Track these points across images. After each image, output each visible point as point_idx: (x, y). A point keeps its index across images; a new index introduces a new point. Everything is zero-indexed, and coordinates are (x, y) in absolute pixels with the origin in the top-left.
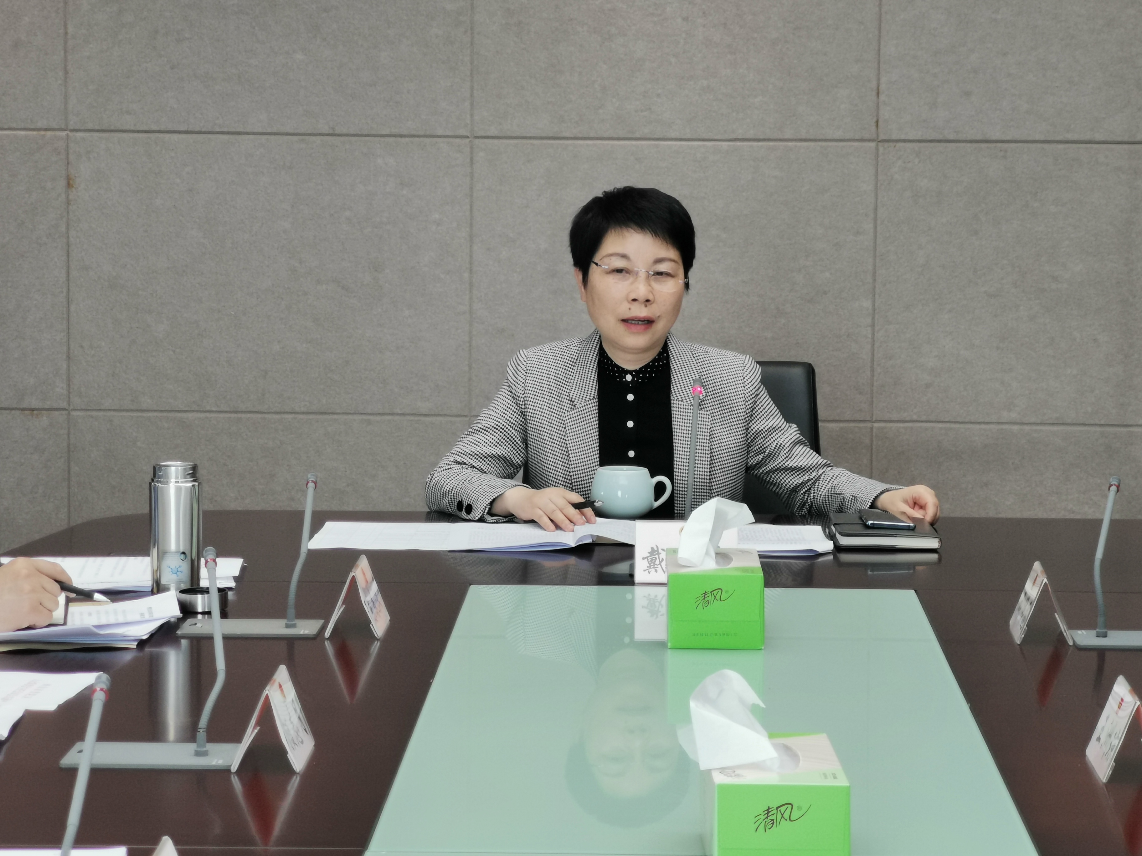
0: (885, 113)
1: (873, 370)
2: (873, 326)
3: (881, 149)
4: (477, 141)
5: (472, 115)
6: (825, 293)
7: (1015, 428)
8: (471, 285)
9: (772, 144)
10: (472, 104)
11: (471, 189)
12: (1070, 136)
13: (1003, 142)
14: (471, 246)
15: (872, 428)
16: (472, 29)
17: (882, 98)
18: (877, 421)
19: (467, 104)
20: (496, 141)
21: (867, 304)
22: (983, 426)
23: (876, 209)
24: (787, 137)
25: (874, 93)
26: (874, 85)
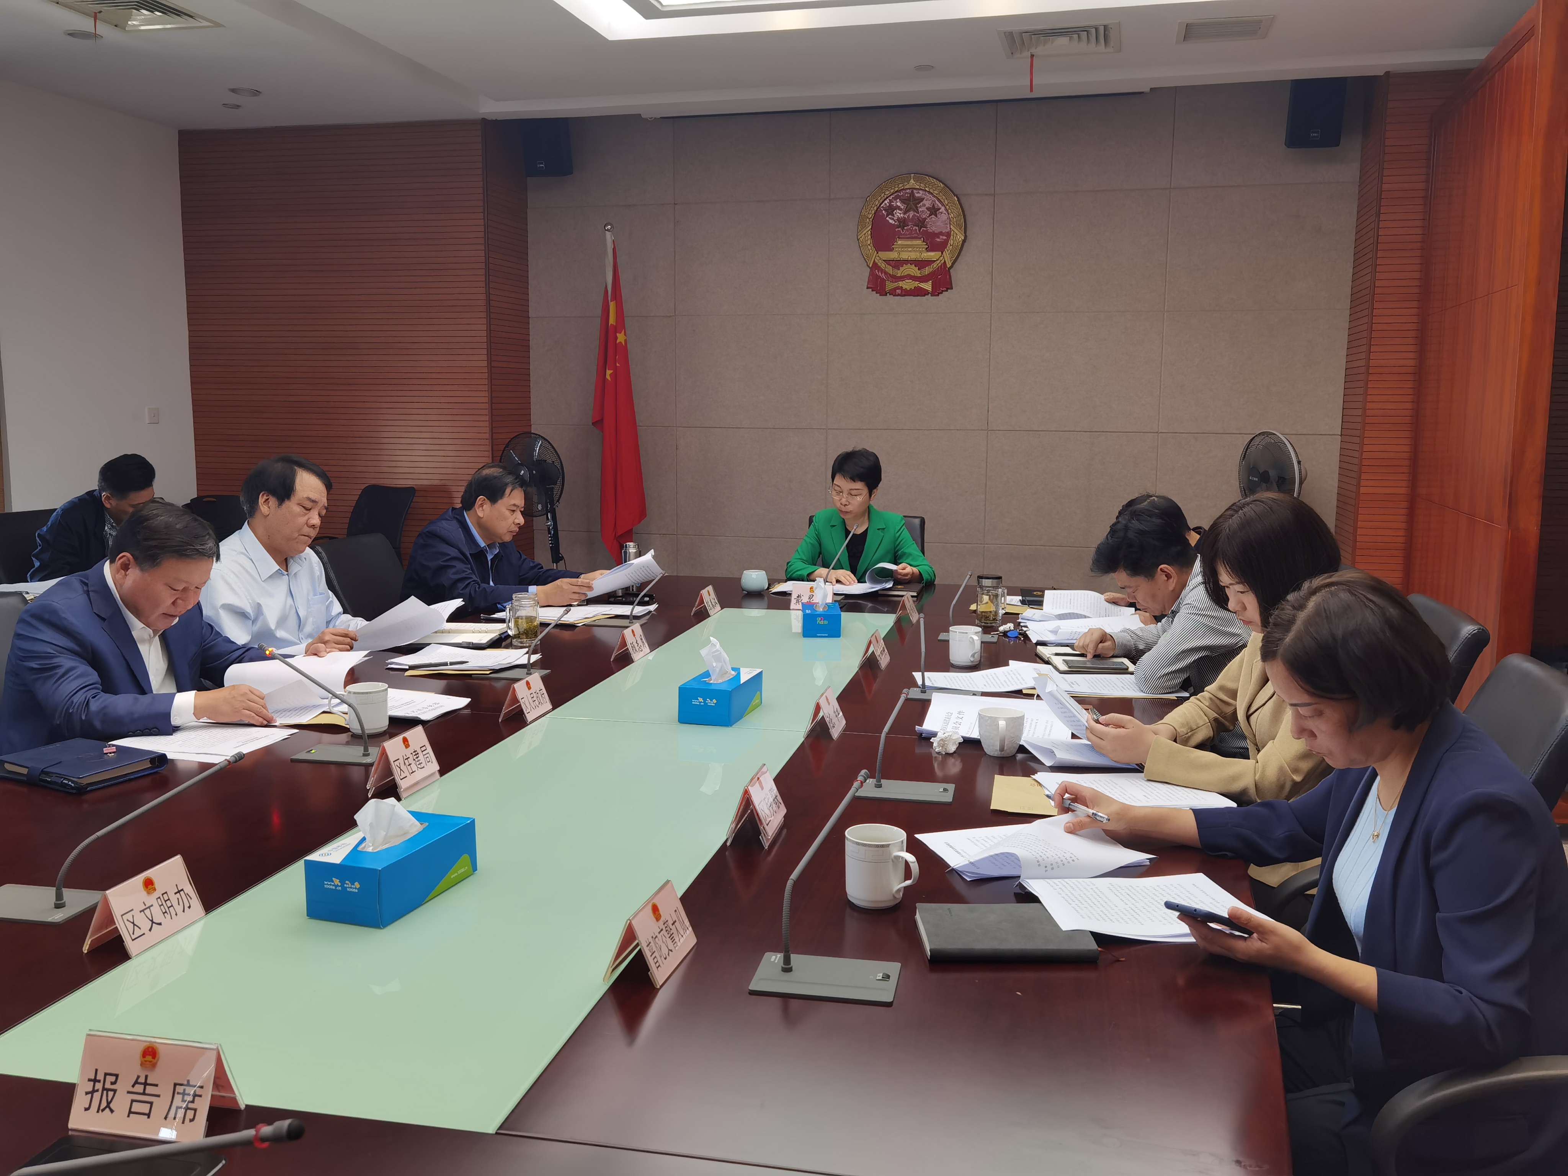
0: (991, 419)
1: (985, 524)
2: (985, 505)
3: (989, 434)
4: (829, 431)
5: (827, 420)
6: (967, 492)
7: (1042, 547)
10: (827, 416)
12: (1066, 429)
13: (1038, 431)
15: (984, 547)
16: (828, 386)
17: (990, 413)
18: (986, 544)
19: (825, 416)
22: (1029, 546)
23: (987, 458)
24: (952, 428)
25: (987, 411)
26: (986, 408)
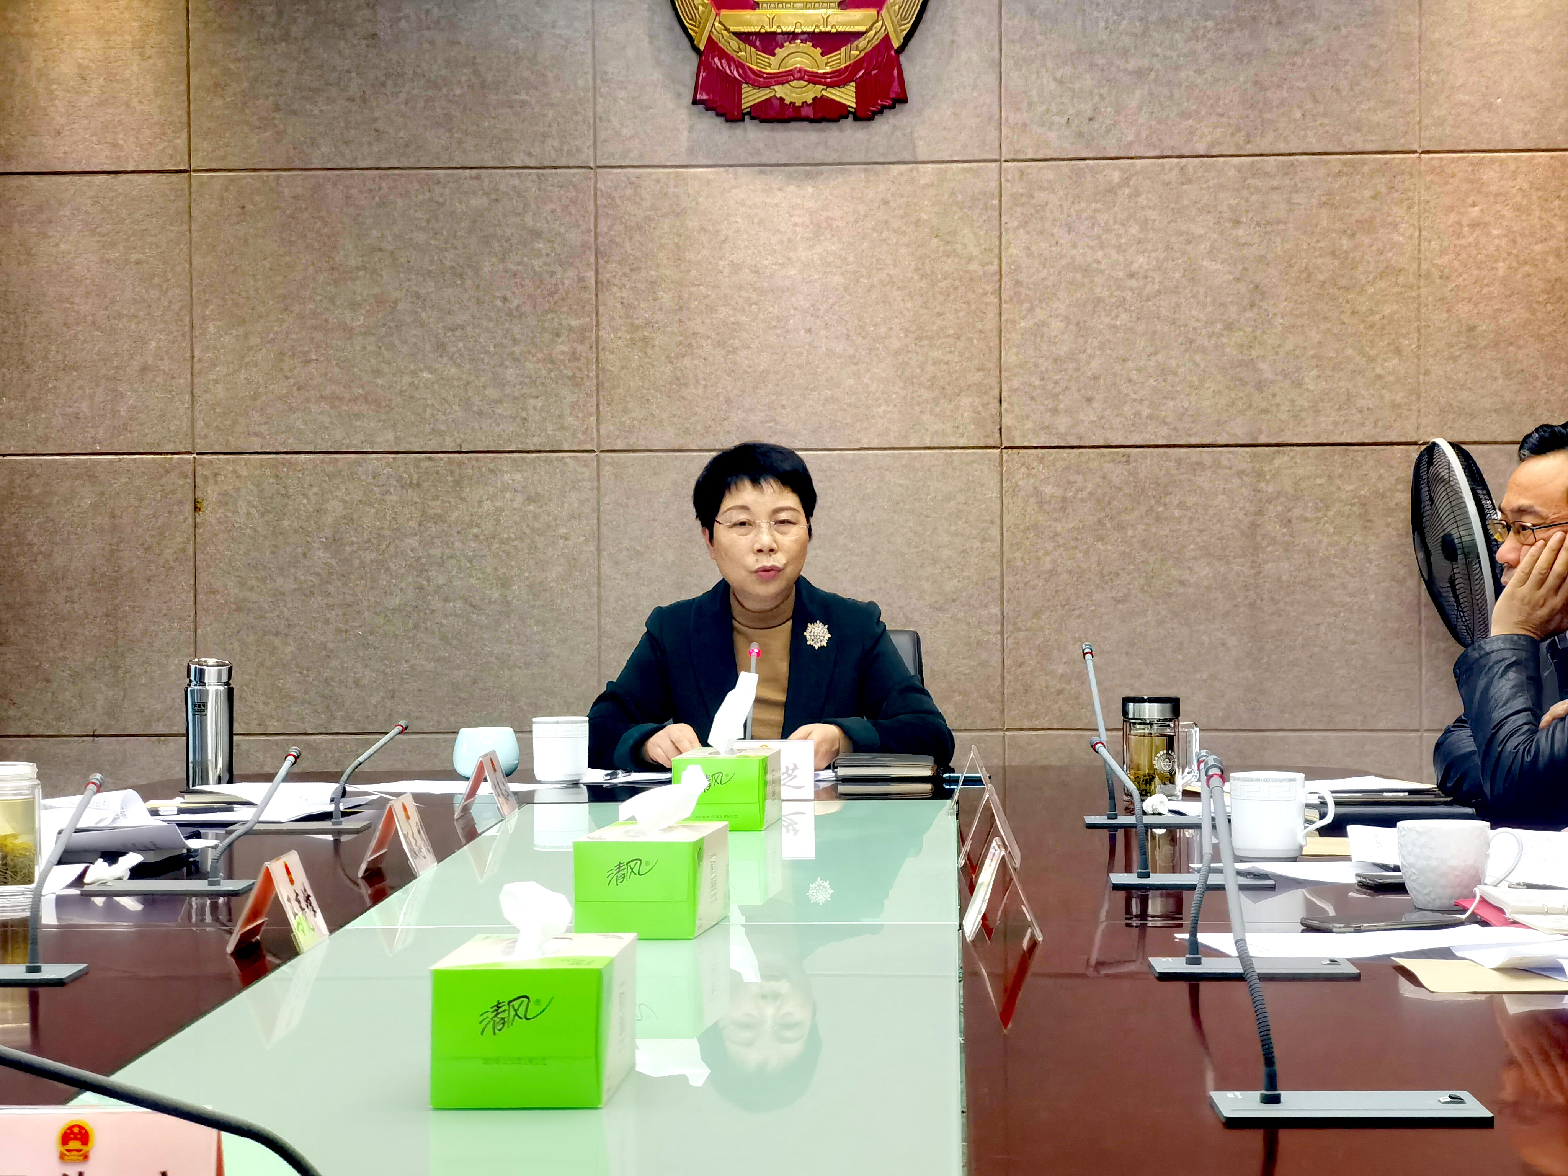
0: (1007, 421)
1: (1003, 678)
2: (1002, 634)
3: (1005, 457)
4: (603, 455)
5: (598, 430)
6: (954, 601)
8: (599, 598)
9: (896, 452)
10: (598, 419)
11: (598, 503)
12: (1193, 441)
13: (1125, 447)
14: (599, 560)
15: (1004, 737)
16: (597, 345)
17: (1004, 404)
18: (1008, 730)
19: (593, 419)
20: (622, 454)
21: (995, 610)
23: (1001, 516)
24: (913, 444)
25: (997, 401)
26: (997, 392)
